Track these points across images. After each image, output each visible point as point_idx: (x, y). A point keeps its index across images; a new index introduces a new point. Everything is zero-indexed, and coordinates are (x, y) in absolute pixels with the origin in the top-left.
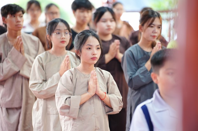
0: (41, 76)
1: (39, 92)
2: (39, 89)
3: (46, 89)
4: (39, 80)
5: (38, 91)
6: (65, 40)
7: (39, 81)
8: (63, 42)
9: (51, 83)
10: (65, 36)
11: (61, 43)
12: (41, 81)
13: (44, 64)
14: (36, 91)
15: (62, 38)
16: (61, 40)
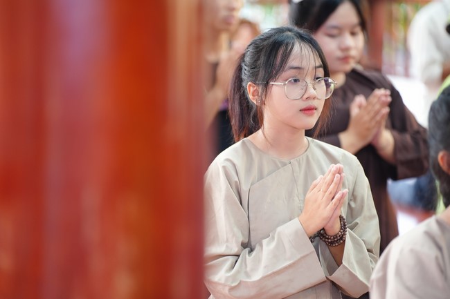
0: (236, 229)
1: (232, 289)
2: (234, 277)
3: (256, 277)
4: (227, 241)
5: (229, 283)
6: (315, 103)
7: (227, 246)
8: (308, 110)
9: (275, 256)
10: (314, 89)
11: (302, 115)
12: (235, 249)
13: (245, 188)
14: (224, 285)
15: (306, 96)
16: (304, 105)
